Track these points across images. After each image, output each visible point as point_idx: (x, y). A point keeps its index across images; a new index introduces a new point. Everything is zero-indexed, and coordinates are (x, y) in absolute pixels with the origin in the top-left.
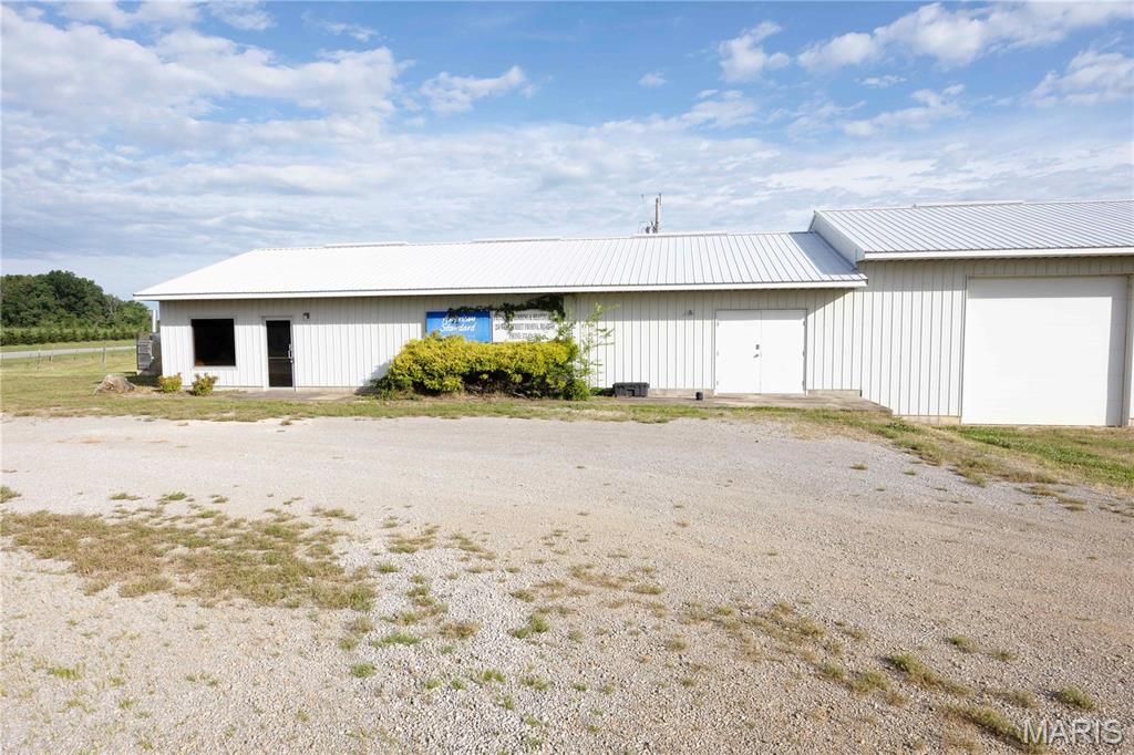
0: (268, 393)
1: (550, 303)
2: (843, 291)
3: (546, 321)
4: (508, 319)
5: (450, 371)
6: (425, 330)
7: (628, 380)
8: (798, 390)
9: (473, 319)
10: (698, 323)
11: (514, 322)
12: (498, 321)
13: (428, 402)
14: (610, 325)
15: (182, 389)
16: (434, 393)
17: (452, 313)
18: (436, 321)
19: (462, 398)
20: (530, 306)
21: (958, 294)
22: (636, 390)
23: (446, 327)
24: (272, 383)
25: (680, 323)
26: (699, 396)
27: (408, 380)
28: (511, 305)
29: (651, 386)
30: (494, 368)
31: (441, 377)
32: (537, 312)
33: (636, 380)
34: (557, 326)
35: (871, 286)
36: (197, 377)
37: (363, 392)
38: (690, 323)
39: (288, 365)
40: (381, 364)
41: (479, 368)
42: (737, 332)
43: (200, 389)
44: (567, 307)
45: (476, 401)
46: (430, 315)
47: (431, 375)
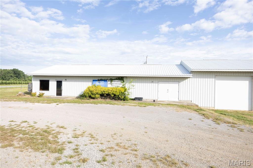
0: (56, 97)
1: (121, 79)
2: (187, 78)
3: (120, 83)
4: (111, 82)
5: (97, 94)
6: (92, 84)
7: (138, 97)
8: (177, 100)
9: (103, 82)
10: (154, 84)
11: (113, 83)
12: (109, 82)
13: (92, 100)
14: (134, 84)
15: (36, 96)
16: (93, 98)
17: (98, 80)
18: (95, 82)
19: (100, 100)
20: (116, 79)
21: (213, 79)
22: (140, 99)
23: (97, 83)
24: (57, 95)
25: (150, 84)
26: (154, 101)
27: (87, 95)
28: (112, 79)
29: (144, 98)
30: (107, 93)
31: (95, 95)
32: (118, 81)
33: (140, 97)
34: (122, 84)
35: (194, 77)
36: (40, 93)
37: (77, 98)
38: (152, 84)
39: (61, 91)
40: (82, 91)
41: (104, 93)
42: (163, 86)
43: (40, 96)
44: (125, 80)
45: (103, 100)
46: (94, 81)
47: (93, 94)
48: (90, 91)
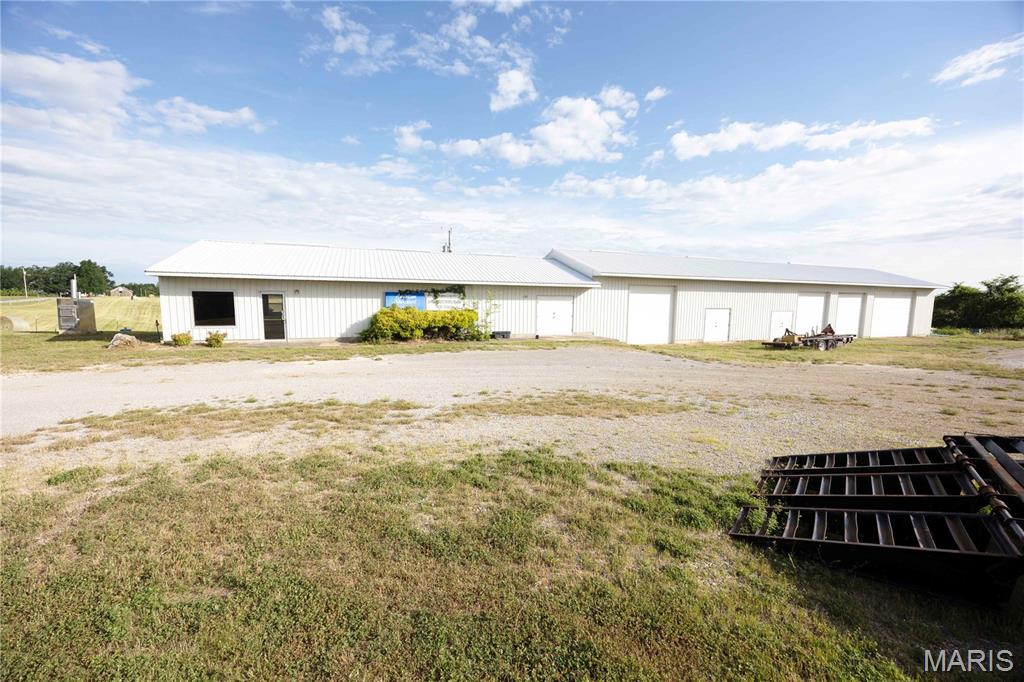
0: (261, 346)
1: (458, 289)
2: (587, 288)
3: (457, 299)
4: (436, 297)
5: (418, 327)
6: (384, 304)
7: (501, 330)
8: (570, 333)
9: (415, 297)
10: (530, 301)
11: (439, 299)
12: (429, 299)
13: (401, 345)
14: (497, 302)
15: (192, 342)
16: (405, 339)
17: (402, 293)
18: (391, 297)
19: (420, 343)
20: (447, 291)
21: (626, 291)
22: (505, 335)
23: (398, 301)
24: (266, 338)
25: (522, 301)
26: (537, 337)
27: (390, 333)
28: (436, 290)
29: (513, 333)
30: (441, 324)
31: (412, 330)
32: (452, 294)
33: (505, 330)
34: (462, 302)
35: (603, 287)
36: (210, 333)
37: (343, 340)
38: (526, 301)
39: (281, 324)
40: (353, 323)
41: (433, 325)
42: (547, 306)
43: (212, 342)
44: (466, 291)
45: (432, 344)
46: (388, 294)
47: (405, 330)
48: (396, 322)
